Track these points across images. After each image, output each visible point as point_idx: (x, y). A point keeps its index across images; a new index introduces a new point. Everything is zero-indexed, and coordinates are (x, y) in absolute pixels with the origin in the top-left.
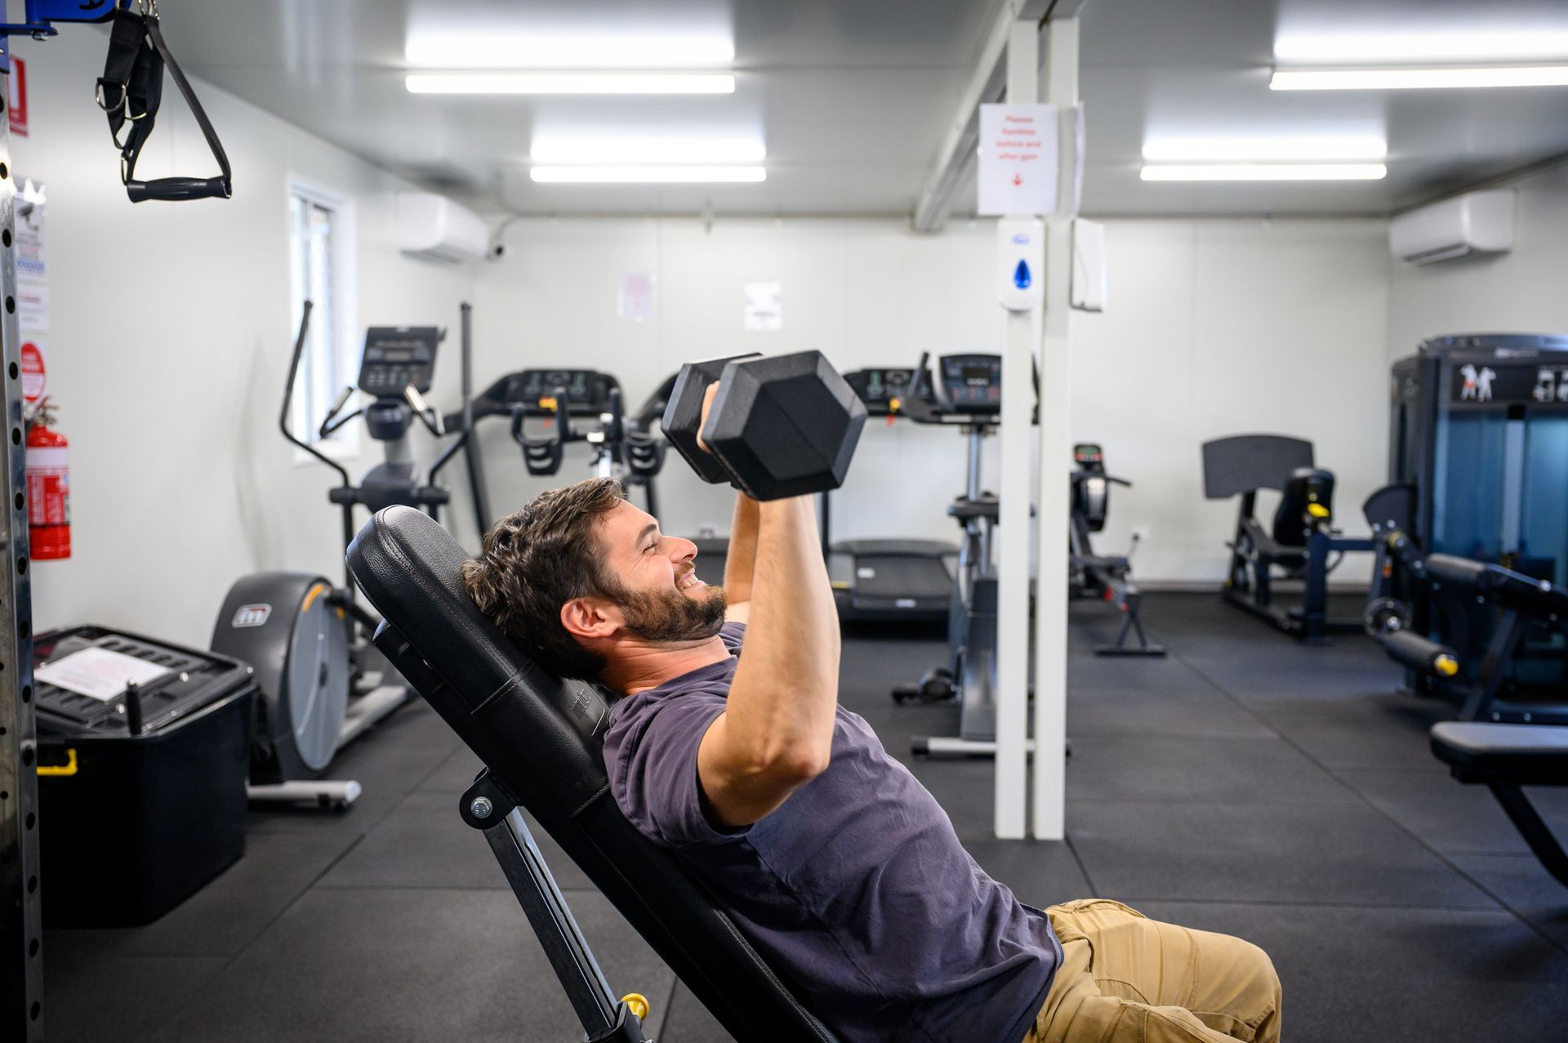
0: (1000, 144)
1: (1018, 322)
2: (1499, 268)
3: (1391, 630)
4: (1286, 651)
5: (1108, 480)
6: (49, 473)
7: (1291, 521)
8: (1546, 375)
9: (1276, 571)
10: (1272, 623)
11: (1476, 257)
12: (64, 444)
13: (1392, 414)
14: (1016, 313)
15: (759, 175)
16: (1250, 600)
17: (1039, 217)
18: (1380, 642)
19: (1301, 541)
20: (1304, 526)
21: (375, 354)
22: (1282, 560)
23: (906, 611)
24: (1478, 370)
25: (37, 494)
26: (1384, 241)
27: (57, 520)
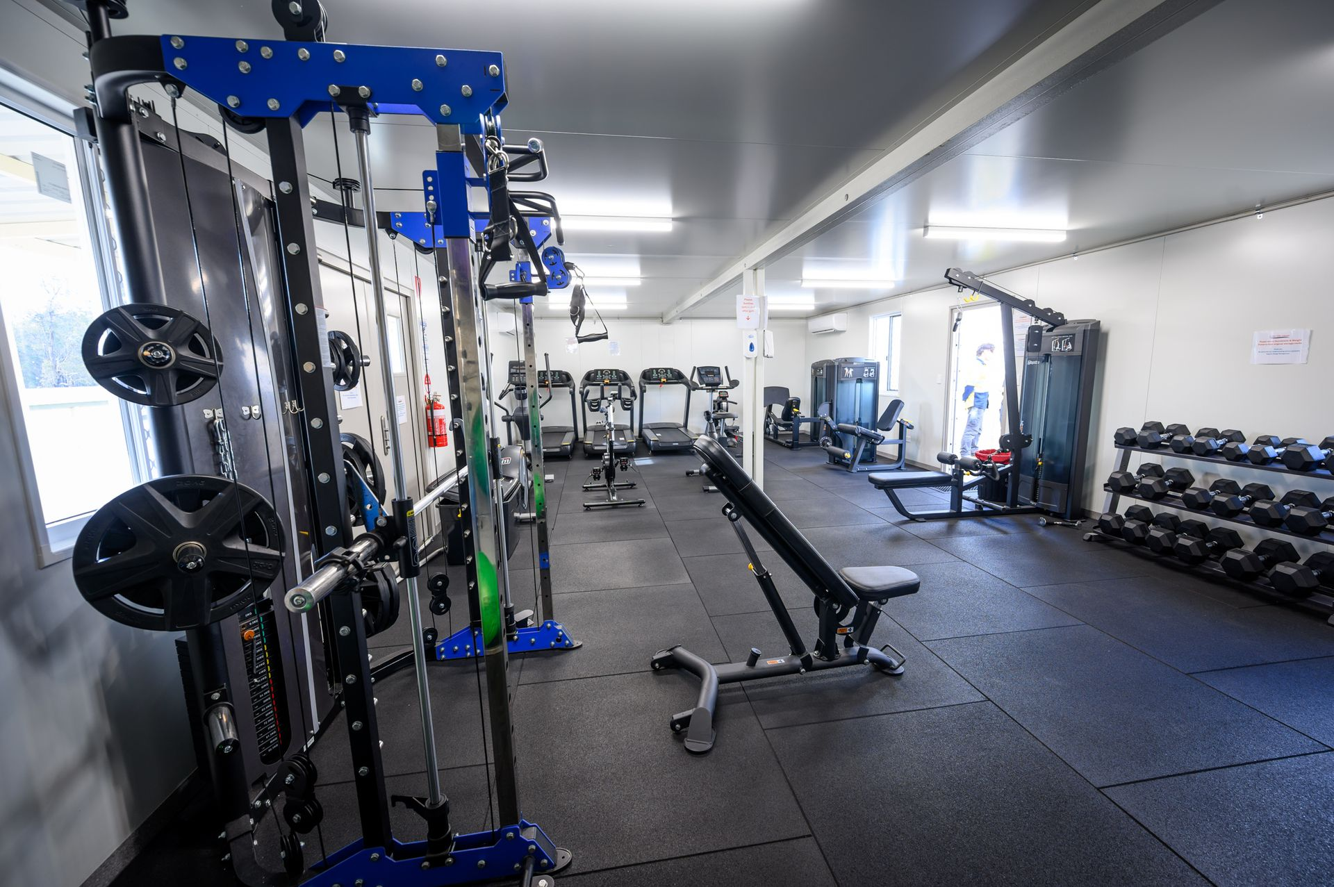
0: (743, 307)
1: (749, 361)
2: (842, 335)
3: (828, 446)
4: (788, 452)
5: (728, 402)
6: (440, 417)
7: (787, 414)
8: (866, 370)
9: (781, 428)
10: (781, 444)
11: (837, 332)
12: (443, 408)
13: (812, 380)
14: (748, 358)
15: (625, 307)
16: (772, 438)
17: (756, 329)
18: (825, 450)
19: (791, 420)
20: (792, 415)
21: (513, 371)
22: (783, 426)
23: (676, 446)
24: (849, 368)
25: (437, 425)
26: (807, 326)
27: (444, 433)
